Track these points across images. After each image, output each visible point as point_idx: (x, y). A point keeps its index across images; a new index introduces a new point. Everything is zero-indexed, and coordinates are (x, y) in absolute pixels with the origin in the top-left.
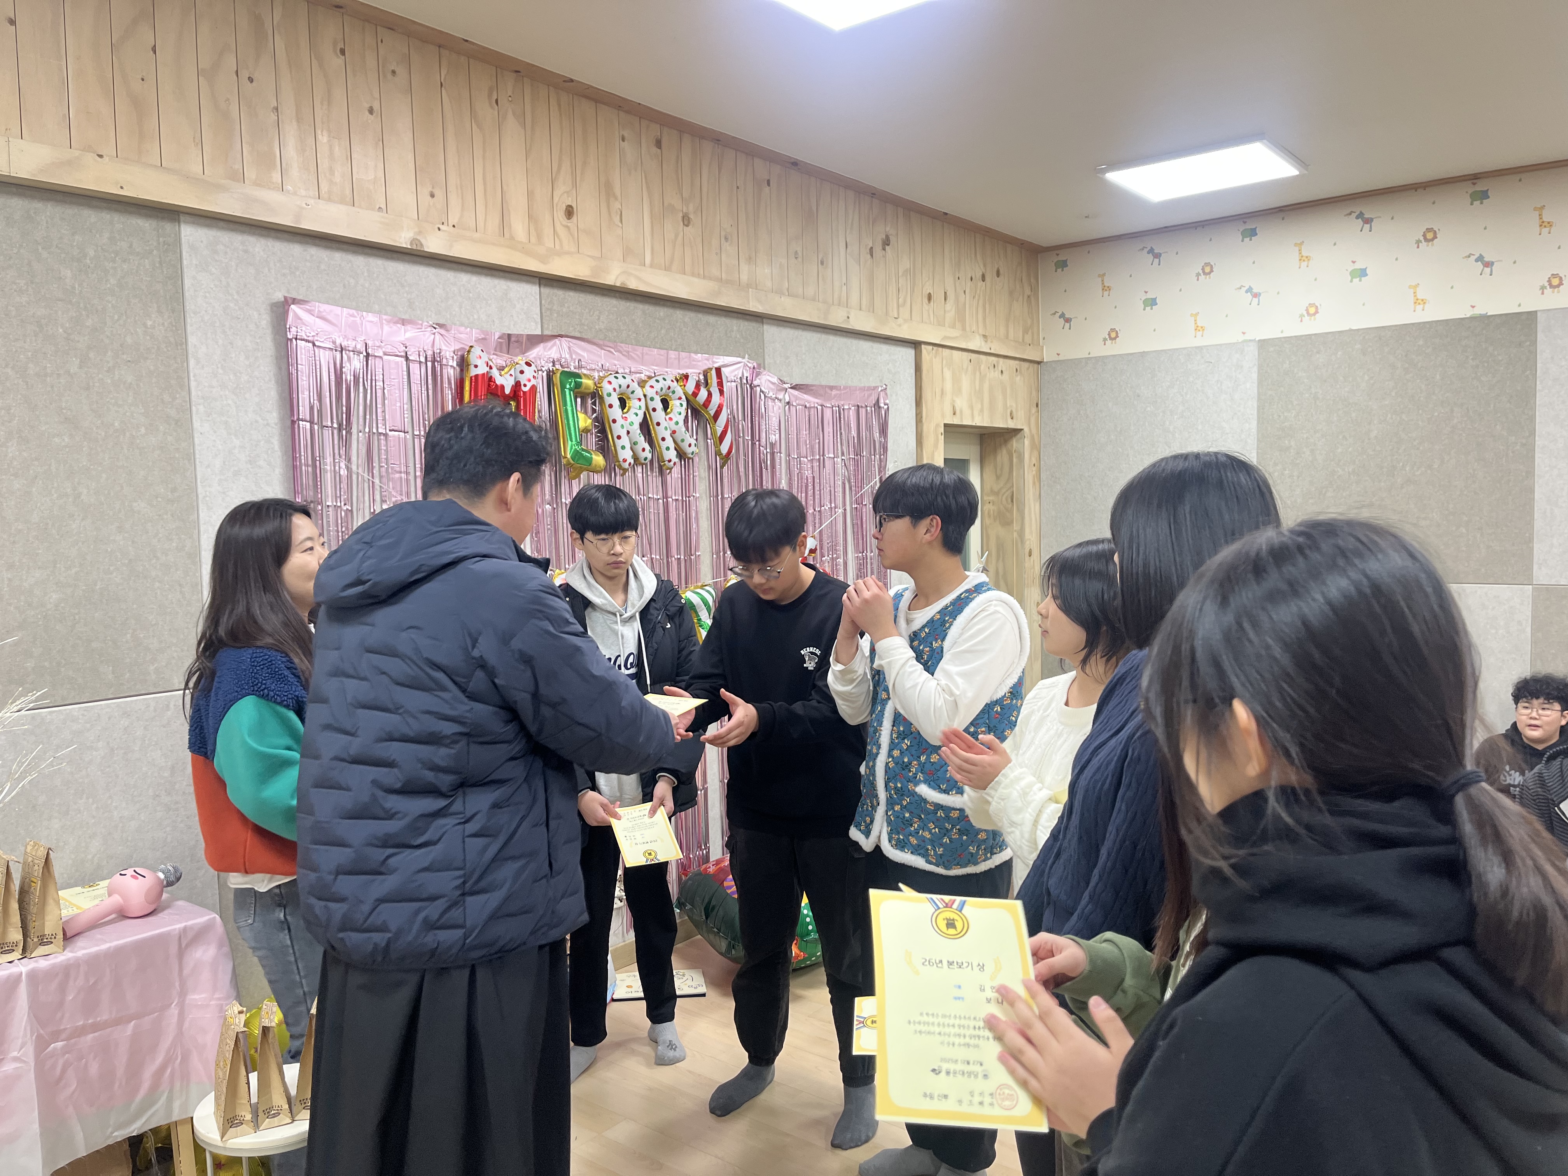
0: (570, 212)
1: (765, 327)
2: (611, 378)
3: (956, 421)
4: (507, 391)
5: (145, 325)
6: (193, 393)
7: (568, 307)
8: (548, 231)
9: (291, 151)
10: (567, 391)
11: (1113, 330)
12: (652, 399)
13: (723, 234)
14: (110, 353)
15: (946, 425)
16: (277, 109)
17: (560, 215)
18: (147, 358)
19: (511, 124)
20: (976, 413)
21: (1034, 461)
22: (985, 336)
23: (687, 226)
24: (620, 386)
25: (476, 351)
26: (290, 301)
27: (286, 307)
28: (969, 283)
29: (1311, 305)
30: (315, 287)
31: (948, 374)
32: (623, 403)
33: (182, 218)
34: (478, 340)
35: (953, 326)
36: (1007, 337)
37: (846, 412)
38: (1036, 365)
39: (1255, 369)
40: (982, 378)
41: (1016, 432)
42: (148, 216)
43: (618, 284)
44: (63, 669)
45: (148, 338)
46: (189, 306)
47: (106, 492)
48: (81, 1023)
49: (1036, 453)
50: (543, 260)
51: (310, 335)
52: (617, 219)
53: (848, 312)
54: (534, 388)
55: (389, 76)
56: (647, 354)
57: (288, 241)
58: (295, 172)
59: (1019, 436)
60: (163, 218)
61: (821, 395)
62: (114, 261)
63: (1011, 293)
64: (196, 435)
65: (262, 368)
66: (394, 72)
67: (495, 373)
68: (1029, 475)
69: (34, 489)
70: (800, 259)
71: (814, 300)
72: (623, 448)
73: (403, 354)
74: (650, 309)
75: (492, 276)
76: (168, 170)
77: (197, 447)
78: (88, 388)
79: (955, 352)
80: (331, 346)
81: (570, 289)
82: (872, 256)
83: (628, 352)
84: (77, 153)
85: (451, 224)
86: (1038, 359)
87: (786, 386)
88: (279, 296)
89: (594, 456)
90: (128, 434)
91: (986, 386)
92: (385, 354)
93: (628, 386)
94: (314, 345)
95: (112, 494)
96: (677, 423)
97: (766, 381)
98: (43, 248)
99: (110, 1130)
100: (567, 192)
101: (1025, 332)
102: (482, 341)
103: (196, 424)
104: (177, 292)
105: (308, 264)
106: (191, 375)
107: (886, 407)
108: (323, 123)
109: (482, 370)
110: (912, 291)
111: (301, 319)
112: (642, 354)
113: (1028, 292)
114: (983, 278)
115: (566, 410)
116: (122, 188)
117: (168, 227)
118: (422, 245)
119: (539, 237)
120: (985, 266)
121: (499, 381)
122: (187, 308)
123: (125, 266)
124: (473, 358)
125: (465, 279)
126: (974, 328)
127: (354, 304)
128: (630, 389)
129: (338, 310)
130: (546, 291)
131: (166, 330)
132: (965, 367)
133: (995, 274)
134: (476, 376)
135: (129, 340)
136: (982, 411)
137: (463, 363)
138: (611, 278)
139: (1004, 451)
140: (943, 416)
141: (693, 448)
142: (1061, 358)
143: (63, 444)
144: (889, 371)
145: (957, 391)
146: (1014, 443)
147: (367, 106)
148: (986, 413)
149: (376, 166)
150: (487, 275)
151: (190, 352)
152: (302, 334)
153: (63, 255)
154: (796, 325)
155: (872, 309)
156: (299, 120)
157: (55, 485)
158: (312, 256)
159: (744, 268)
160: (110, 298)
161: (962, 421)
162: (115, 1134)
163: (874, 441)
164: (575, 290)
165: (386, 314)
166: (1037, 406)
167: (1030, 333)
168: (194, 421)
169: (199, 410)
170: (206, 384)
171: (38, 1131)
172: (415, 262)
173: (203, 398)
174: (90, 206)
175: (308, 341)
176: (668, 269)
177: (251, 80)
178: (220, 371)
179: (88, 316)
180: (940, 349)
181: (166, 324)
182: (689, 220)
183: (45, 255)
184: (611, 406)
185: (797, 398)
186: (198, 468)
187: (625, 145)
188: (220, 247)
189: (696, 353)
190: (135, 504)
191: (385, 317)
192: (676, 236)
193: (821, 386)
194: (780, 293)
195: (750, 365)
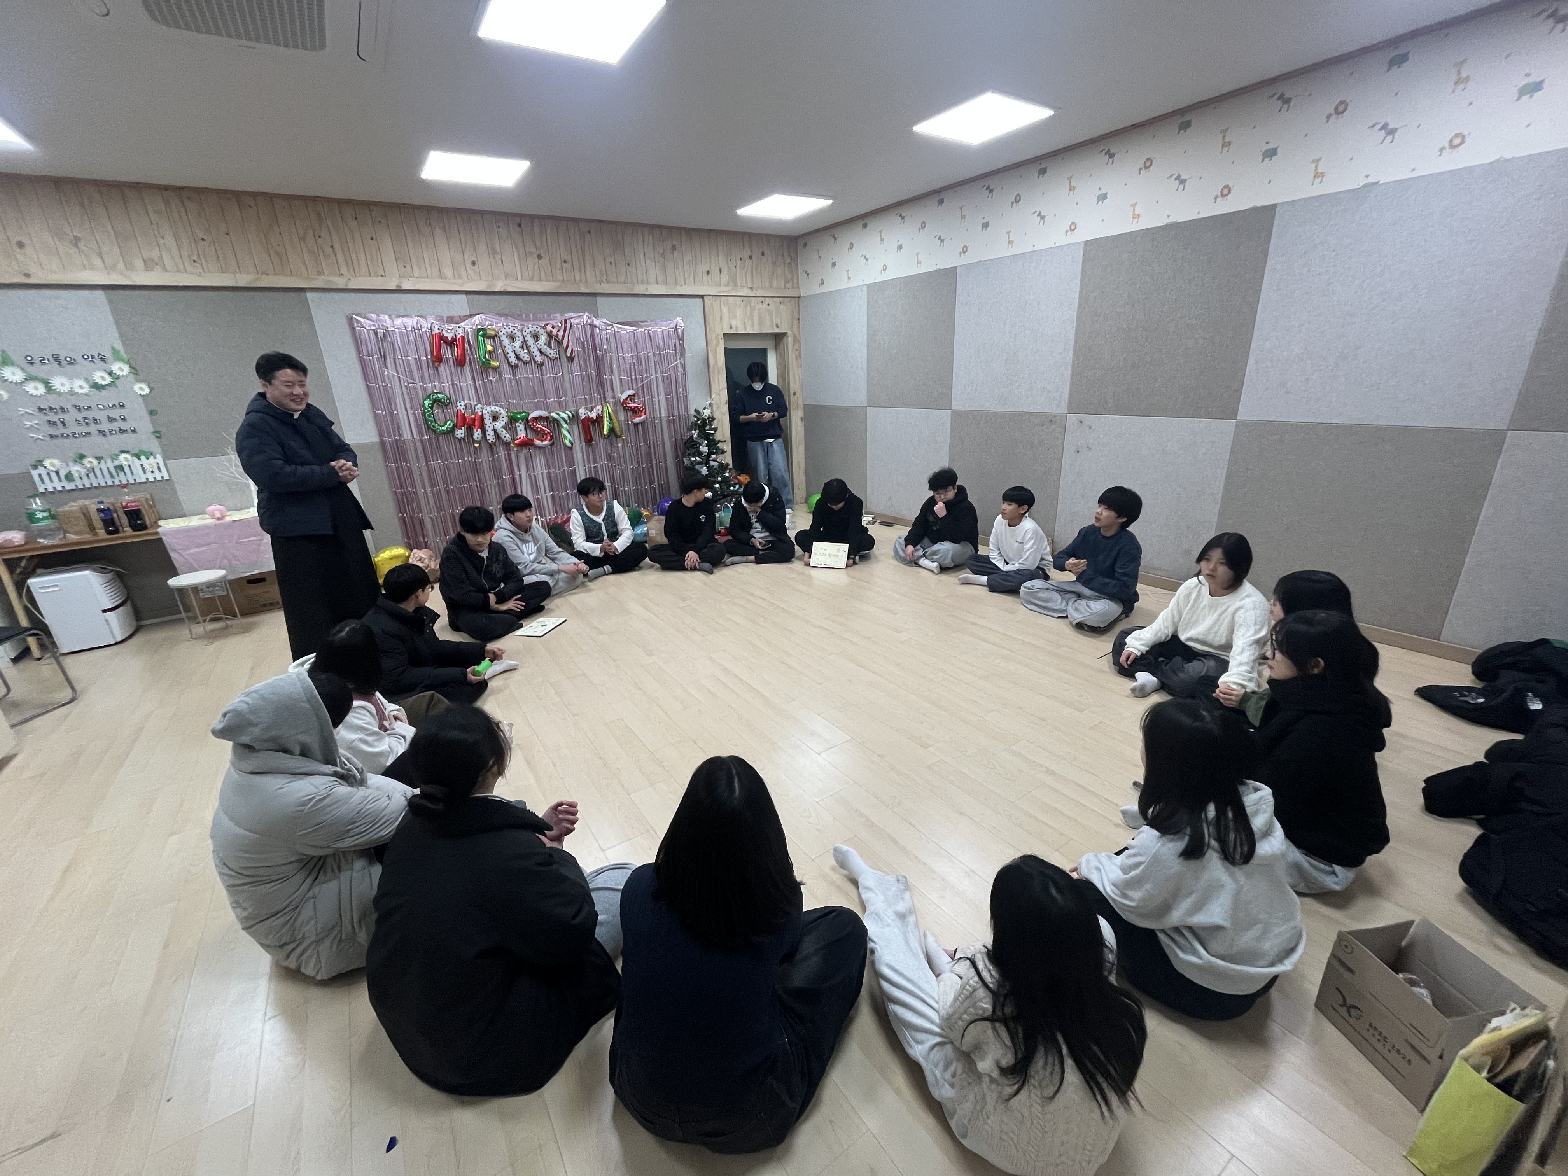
0: (474, 263)
1: (595, 298)
3: (733, 332)
4: (450, 339)
7: (478, 303)
8: (464, 274)
10: (480, 337)
11: (822, 279)
12: (527, 336)
13: (563, 260)
15: (726, 334)
16: (332, 246)
17: (469, 265)
19: (438, 231)
20: (748, 326)
21: (794, 347)
22: (751, 288)
23: (541, 259)
24: (507, 333)
25: (434, 325)
27: (352, 316)
28: (739, 262)
31: (725, 310)
33: (307, 291)
34: (438, 320)
35: (727, 285)
36: (771, 286)
37: (653, 332)
38: (792, 299)
39: (866, 299)
40: (752, 309)
41: (785, 334)
42: (292, 292)
43: (505, 290)
46: (315, 320)
49: (797, 344)
50: (464, 285)
51: (362, 325)
52: (500, 262)
53: (649, 287)
54: (462, 336)
57: (349, 292)
58: (344, 268)
59: (788, 336)
60: (298, 292)
61: (636, 326)
63: (774, 263)
64: (326, 363)
65: (347, 339)
67: (444, 332)
68: (793, 354)
70: (613, 265)
71: (624, 283)
72: (510, 358)
73: (405, 328)
74: (527, 297)
75: (442, 294)
76: (296, 275)
77: (327, 368)
79: (729, 298)
80: (371, 328)
81: (482, 295)
82: (664, 257)
83: (517, 317)
84: (260, 275)
85: (415, 277)
86: (794, 296)
87: (612, 324)
88: (349, 313)
89: (491, 362)
91: (756, 313)
92: (396, 329)
93: (512, 332)
94: (366, 329)
97: (597, 323)
100: (472, 255)
101: (786, 282)
105: (356, 300)
106: (320, 344)
107: (681, 328)
109: (438, 331)
110: (695, 270)
111: (359, 320)
113: (788, 260)
114: (751, 258)
118: (402, 287)
119: (459, 275)
120: (752, 251)
121: (446, 335)
122: (314, 322)
126: (744, 284)
127: (381, 311)
129: (373, 315)
130: (470, 296)
132: (738, 304)
133: (760, 254)
134: (437, 334)
136: (752, 325)
138: (498, 288)
139: (782, 343)
140: (722, 329)
141: (553, 355)
142: (807, 294)
144: (683, 311)
145: (733, 317)
146: (785, 339)
147: (369, 237)
148: (757, 326)
150: (439, 294)
151: (319, 336)
152: (359, 325)
155: (665, 282)
158: (359, 296)
159: (577, 274)
160: (286, 321)
161: (737, 330)
163: (674, 344)
164: (485, 295)
165: (393, 314)
166: (798, 319)
167: (790, 282)
168: (324, 359)
169: (326, 355)
170: (327, 346)
173: (326, 351)
175: (362, 327)
176: (532, 280)
177: (320, 237)
178: (331, 342)
179: (280, 328)
180: (718, 297)
182: (541, 256)
185: (619, 328)
187: (501, 230)
188: (324, 299)
189: (556, 313)
192: (535, 265)
193: (635, 322)
194: (601, 282)
195: (588, 316)
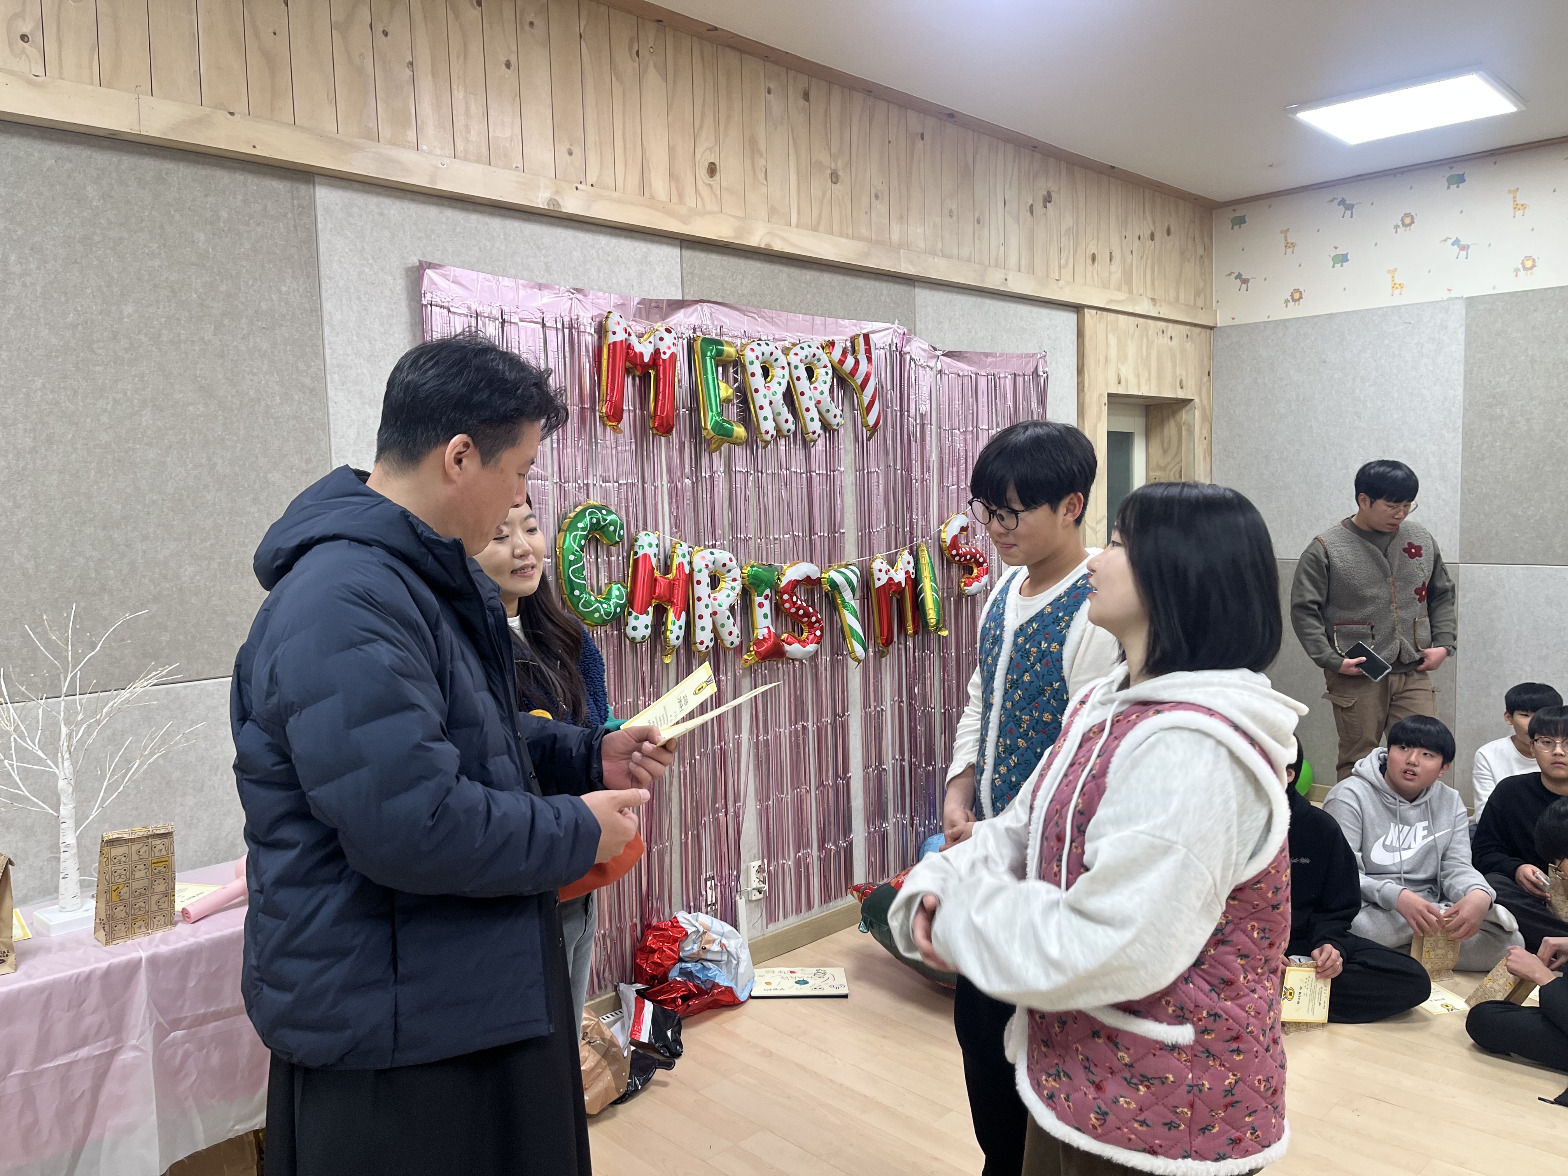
0: (712, 170)
1: (917, 290)
2: (754, 345)
3: (1121, 391)
4: (646, 359)
5: (279, 291)
6: (328, 361)
7: (710, 271)
8: (690, 191)
9: (426, 108)
10: (708, 359)
11: (1296, 290)
12: (796, 367)
13: (873, 191)
14: (244, 320)
15: (1109, 395)
16: (411, 64)
17: (702, 172)
18: (282, 325)
19: (652, 76)
20: (1143, 382)
21: (1205, 433)
22: (1153, 299)
23: (835, 183)
24: (763, 354)
25: (615, 317)
26: (425, 266)
27: (421, 272)
28: (1137, 242)
29: (1528, 258)
30: (450, 251)
31: (1113, 340)
32: (766, 372)
33: (317, 179)
34: (617, 306)
35: (1119, 289)
36: (1177, 299)
37: (1002, 381)
38: (1208, 331)
39: (1463, 329)
40: (1150, 346)
41: (1186, 402)
42: (282, 178)
43: (762, 246)
44: (198, 644)
45: (283, 304)
46: (324, 271)
47: (241, 462)
48: (203, 1011)
49: (1207, 426)
50: (685, 220)
51: (445, 300)
52: (761, 177)
53: (1007, 275)
54: (673, 356)
55: (527, 27)
56: (792, 320)
57: (424, 203)
58: (430, 130)
59: (1188, 407)
60: (298, 180)
61: (975, 363)
62: (248, 225)
63: (1182, 253)
64: (330, 404)
65: (397, 335)
66: (531, 24)
67: (634, 340)
68: (1200, 448)
69: (169, 459)
70: (955, 218)
71: (969, 261)
72: (765, 418)
73: (540, 320)
74: (795, 272)
75: (632, 237)
76: (302, 129)
77: (331, 417)
78: (222, 356)
79: (1121, 317)
80: (466, 312)
81: (712, 252)
82: (1032, 213)
83: (772, 318)
84: (208, 110)
85: (589, 183)
86: (1211, 324)
87: (938, 353)
88: (414, 261)
89: (735, 428)
90: (263, 403)
91: (1154, 353)
92: (521, 320)
93: (771, 354)
94: (449, 311)
95: (247, 465)
96: (822, 393)
97: (917, 349)
98: (175, 211)
99: (232, 1123)
100: (710, 149)
101: (1197, 294)
102: (621, 306)
103: (331, 393)
104: (312, 257)
105: (444, 227)
106: (326, 342)
107: (1045, 375)
108: (458, 78)
109: (620, 336)
110: (1075, 252)
111: (436, 284)
112: (787, 320)
113: (1200, 251)
114: (1152, 237)
115: (707, 379)
116: (254, 147)
117: (303, 189)
118: (559, 205)
119: (681, 196)
120: (1154, 223)
121: (638, 348)
122: (322, 273)
123: (259, 230)
124: (611, 325)
125: (604, 241)
126: (1142, 291)
127: (490, 268)
128: (773, 357)
129: (474, 274)
130: (688, 253)
131: (301, 296)
132: (1131, 331)
133: (1165, 233)
134: (615, 343)
135: (264, 306)
136: (1149, 379)
137: (601, 330)
138: (756, 239)
139: (1172, 423)
140: (1107, 385)
141: (839, 419)
142: (1236, 322)
143: (198, 413)
144: (1049, 337)
145: (1123, 358)
146: (1184, 415)
147: (504, 59)
148: (1154, 382)
149: (513, 123)
150: (626, 237)
151: (325, 319)
152: (436, 300)
153: (196, 218)
154: (950, 288)
155: (1031, 270)
156: (434, 74)
157: (190, 454)
158: (448, 218)
159: (896, 228)
160: (244, 263)
161: (1127, 390)
162: (236, 1127)
163: (1032, 412)
164: (718, 252)
165: (522, 279)
166: (1209, 375)
167: (1202, 295)
168: (329, 390)
169: (333, 379)
170: (341, 352)
171: (156, 1122)
172: (552, 224)
173: (338, 366)
174: (223, 167)
175: (441, 307)
176: (815, 229)
177: (385, 34)
178: (355, 338)
179: (222, 281)
180: (1105, 313)
181: (300, 290)
182: (837, 177)
183: (177, 217)
184: (753, 375)
185: (949, 366)
186: (332, 439)
187: (771, 97)
188: (355, 210)
189: (843, 318)
190: (269, 475)
191: (521, 282)
192: (824, 194)
193: (976, 353)
194: (934, 253)
195: (899, 331)
